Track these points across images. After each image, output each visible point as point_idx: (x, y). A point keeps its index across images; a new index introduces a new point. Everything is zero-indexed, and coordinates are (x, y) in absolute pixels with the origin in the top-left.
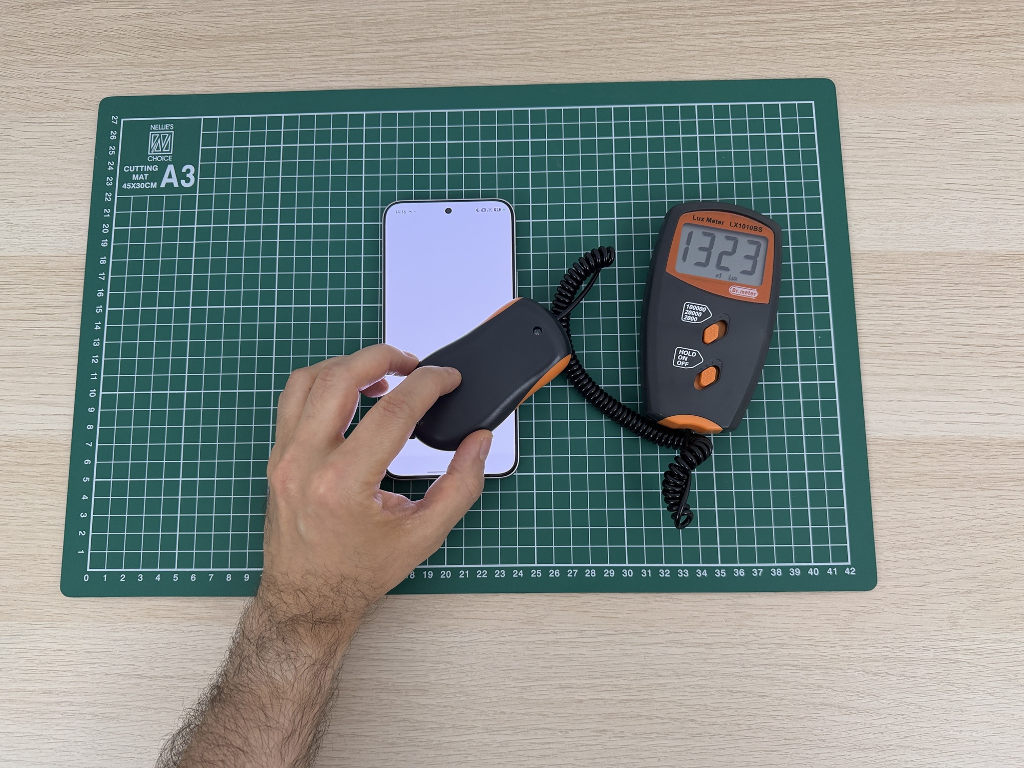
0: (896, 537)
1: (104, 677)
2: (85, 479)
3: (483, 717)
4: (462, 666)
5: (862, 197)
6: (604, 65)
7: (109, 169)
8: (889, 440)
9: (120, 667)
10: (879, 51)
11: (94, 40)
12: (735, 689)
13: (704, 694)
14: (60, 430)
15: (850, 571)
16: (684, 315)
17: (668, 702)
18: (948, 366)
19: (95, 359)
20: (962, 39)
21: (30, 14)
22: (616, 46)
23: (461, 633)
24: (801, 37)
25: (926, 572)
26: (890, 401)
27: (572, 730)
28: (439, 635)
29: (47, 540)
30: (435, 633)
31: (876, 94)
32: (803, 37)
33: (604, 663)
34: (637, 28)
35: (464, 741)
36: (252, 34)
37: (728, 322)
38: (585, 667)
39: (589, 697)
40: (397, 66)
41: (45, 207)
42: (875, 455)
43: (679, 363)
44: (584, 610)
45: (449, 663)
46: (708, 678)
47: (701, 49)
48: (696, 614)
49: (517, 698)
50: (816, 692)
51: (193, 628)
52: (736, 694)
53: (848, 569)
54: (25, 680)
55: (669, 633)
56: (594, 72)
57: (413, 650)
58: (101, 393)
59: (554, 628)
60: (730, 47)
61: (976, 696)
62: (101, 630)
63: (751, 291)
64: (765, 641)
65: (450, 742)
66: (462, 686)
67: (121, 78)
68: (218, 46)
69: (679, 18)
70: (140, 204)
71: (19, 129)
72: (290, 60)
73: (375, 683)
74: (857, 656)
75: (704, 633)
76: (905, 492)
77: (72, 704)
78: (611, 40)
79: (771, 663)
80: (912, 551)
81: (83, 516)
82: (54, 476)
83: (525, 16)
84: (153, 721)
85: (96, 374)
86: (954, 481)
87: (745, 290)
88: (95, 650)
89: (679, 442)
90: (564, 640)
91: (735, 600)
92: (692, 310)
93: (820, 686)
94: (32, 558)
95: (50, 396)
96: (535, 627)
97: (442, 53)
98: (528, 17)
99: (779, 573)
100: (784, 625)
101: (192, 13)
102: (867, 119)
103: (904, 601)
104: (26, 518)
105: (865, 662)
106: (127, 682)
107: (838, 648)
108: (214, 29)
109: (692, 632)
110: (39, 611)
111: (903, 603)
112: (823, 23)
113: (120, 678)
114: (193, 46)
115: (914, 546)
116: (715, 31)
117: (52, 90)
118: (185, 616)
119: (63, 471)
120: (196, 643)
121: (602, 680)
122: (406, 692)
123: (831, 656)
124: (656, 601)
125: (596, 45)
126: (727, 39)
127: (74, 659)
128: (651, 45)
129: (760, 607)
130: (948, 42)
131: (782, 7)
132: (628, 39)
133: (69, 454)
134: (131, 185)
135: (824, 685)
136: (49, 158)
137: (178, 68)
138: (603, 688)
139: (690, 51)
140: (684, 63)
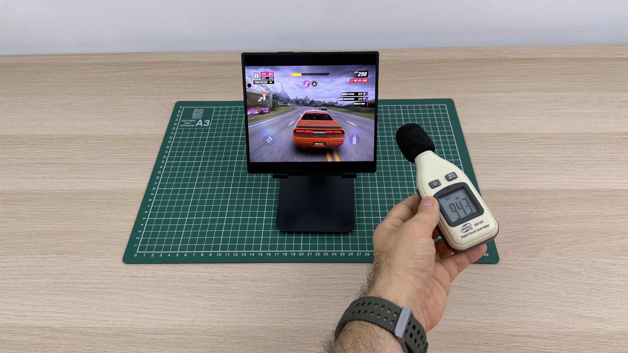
3: (292, 291)
9: (124, 273)
11: (160, 78)
20: (474, 77)
21: (138, 71)
27: (333, 296)
35: (282, 301)
36: (218, 77)
39: (341, 282)
54: (77, 279)
61: (522, 283)
65: (276, 302)
71: (126, 100)
73: (242, 277)
77: (97, 288)
84: (134, 295)
101: (197, 72)
113: (123, 277)
122: (257, 281)
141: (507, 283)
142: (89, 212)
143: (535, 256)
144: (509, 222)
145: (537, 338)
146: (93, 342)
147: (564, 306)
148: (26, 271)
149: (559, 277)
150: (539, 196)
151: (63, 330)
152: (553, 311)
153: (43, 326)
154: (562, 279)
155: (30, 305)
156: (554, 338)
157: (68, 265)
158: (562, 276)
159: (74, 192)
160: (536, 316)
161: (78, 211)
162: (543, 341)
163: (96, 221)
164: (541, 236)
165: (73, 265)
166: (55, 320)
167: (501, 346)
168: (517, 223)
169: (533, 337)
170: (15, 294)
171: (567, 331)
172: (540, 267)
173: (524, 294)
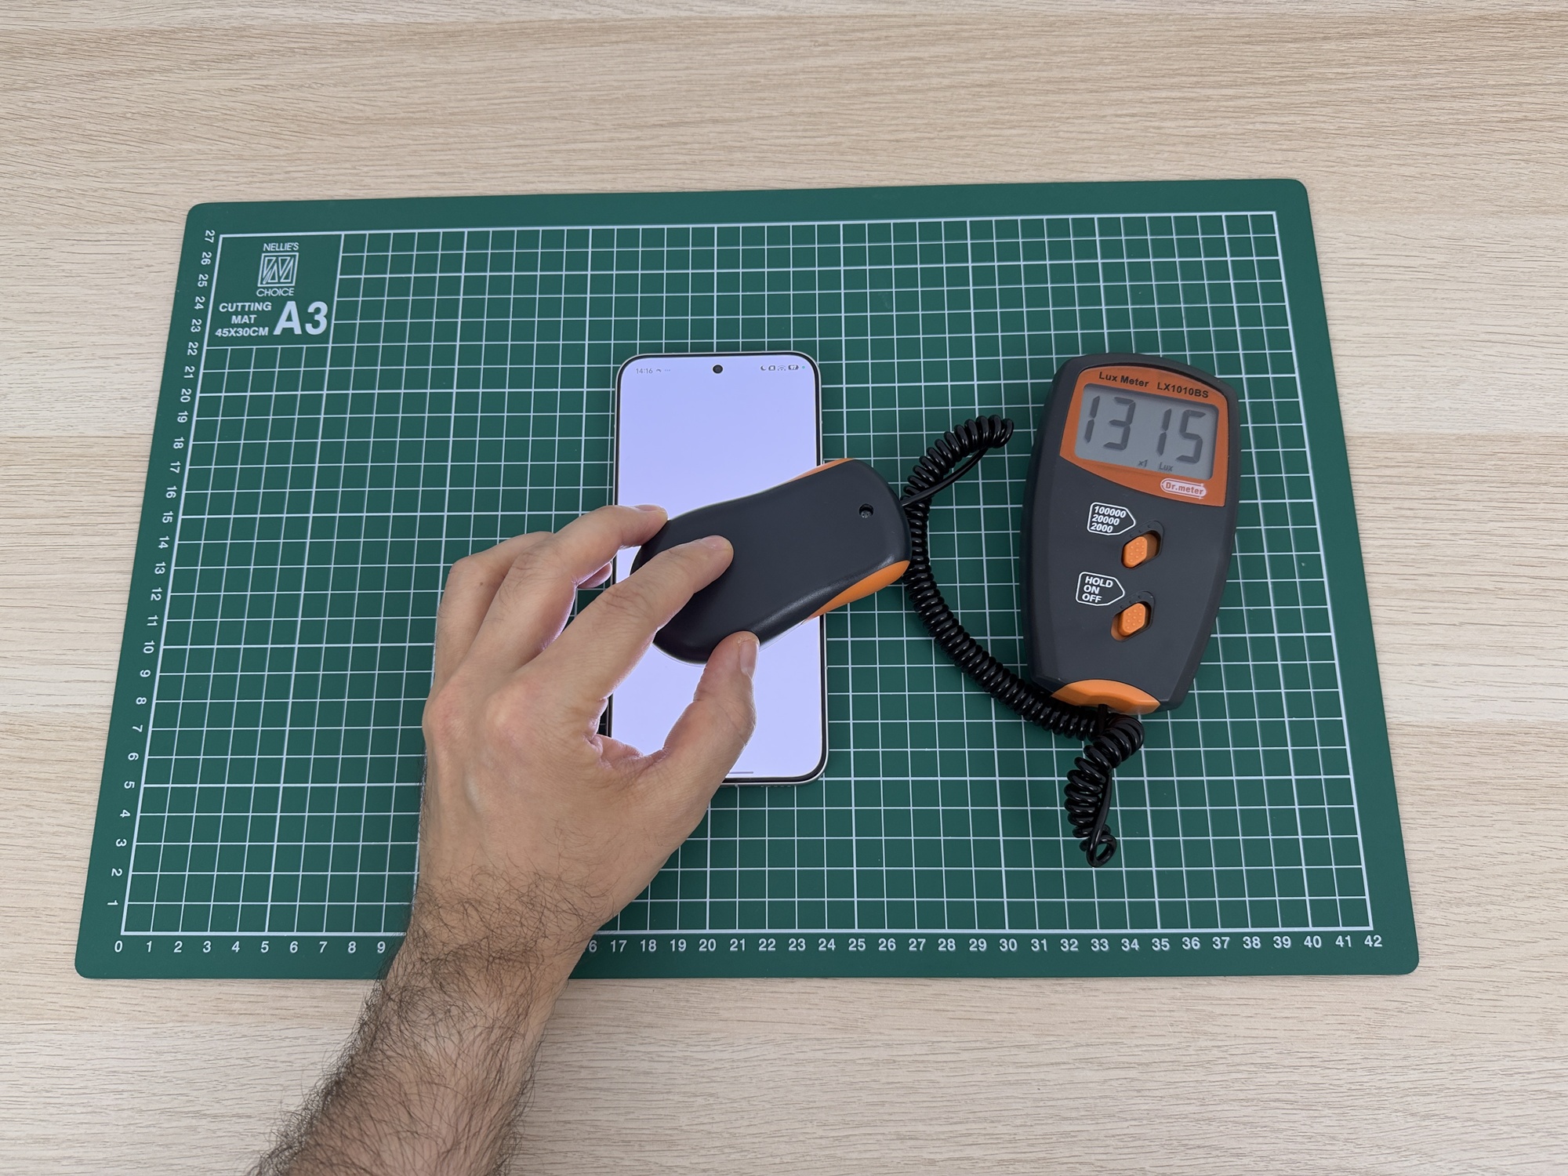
0: (1444, 885)
1: (137, 1116)
2: (128, 785)
4: (734, 1101)
5: (1356, 353)
6: (955, 160)
7: (197, 308)
8: (1423, 727)
10: (1371, 140)
11: (185, 122)
12: (1192, 1142)
13: (1140, 1150)
14: (93, 705)
15: (1374, 941)
16: (1092, 522)
17: (1081, 1163)
18: (1509, 610)
19: (156, 593)
20: (1494, 124)
21: (92, 87)
22: (972, 133)
23: (732, 1045)
24: (1250, 120)
25: (1496, 944)
26: (1421, 665)
28: (695, 1049)
29: (58, 884)
30: (689, 1045)
31: (1369, 202)
32: (1254, 120)
33: (971, 1097)
34: (1003, 108)
36: (423, 115)
37: (1161, 532)
38: (941, 1104)
40: (641, 162)
41: (95, 364)
42: (1402, 752)
43: (1086, 597)
44: (937, 1007)
45: (711, 1095)
46: (1145, 1122)
47: (1100, 137)
48: (1121, 1013)
49: (827, 1156)
50: (1328, 1147)
51: (290, 1033)
52: (1194, 1151)
53: (1369, 937)
55: (1078, 1046)
56: (938, 171)
57: (651, 1073)
58: (162, 647)
59: (887, 1038)
60: (1143, 134)
62: (138, 1036)
63: (1196, 487)
64: (1237, 1059)
66: (734, 1135)
67: (223, 176)
68: (371, 133)
69: (1066, 93)
70: (240, 359)
71: (63, 249)
72: (478, 151)
74: (1392, 1085)
75: (1137, 1046)
76: (1454, 811)
78: (964, 125)
79: (1249, 1097)
80: (1473, 908)
81: (121, 844)
82: (78, 779)
83: (834, 90)
85: (156, 618)
86: (1533, 793)
87: (1187, 486)
88: (126, 1069)
89: (1087, 727)
90: (901, 1059)
91: (1186, 990)
92: (1104, 515)
93: (1334, 1138)
94: (33, 913)
95: (80, 652)
96: (855, 1036)
97: (709, 143)
98: (839, 92)
99: (1257, 943)
100: (1268, 1032)
101: (335, 85)
102: (1358, 239)
103: (1465, 991)
104: (28, 847)
105: (1408, 1095)
106: (174, 1124)
107: (1360, 1072)
108: (367, 108)
109: (1116, 1043)
110: (38, 1002)
111: (1463, 996)
112: (1283, 101)
114: (334, 132)
115: (1475, 900)
116: (1119, 112)
117: (117, 194)
118: (277, 1012)
119: (94, 772)
120: (292, 1058)
121: (968, 1126)
123: (1349, 1086)
124: (1056, 992)
125: (941, 131)
126: (1139, 124)
127: (90, 1084)
128: (1025, 132)
129: (1226, 1002)
130: (1472, 128)
131: (1220, 79)
132: (989, 123)
133: (104, 744)
134: (229, 332)
135: (1340, 1136)
136: (106, 292)
137: (309, 163)
138: (970, 1140)
139: (1083, 140)
140: (1075, 157)
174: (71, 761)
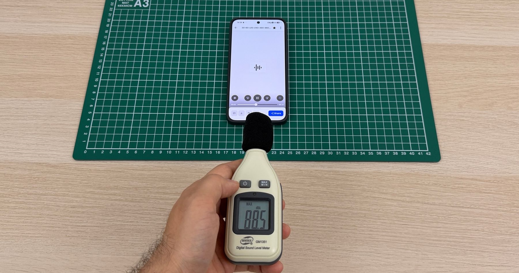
0: (435, 76)
18: (451, 21)
26: (429, 32)
61: (472, 133)
80: (441, 81)
86: (456, 58)
95: (89, 22)
104: (73, 62)
141: (459, 133)
142: (66, 57)
143: (488, 110)
144: (467, 77)
145: (480, 180)
146: (88, 176)
147: (508, 154)
148: (15, 113)
149: (506, 129)
150: (498, 53)
151: (59, 166)
152: (497, 158)
153: (40, 162)
154: (509, 131)
155: (24, 144)
156: (495, 181)
157: (54, 108)
158: (509, 128)
159: (48, 36)
160: (481, 162)
161: (55, 56)
162: (485, 183)
163: (74, 66)
164: (495, 91)
165: (58, 108)
166: (50, 157)
167: (447, 187)
168: (475, 78)
169: (476, 180)
170: (8, 133)
171: (506, 176)
172: (490, 119)
173: (474, 143)
174: (85, 44)
